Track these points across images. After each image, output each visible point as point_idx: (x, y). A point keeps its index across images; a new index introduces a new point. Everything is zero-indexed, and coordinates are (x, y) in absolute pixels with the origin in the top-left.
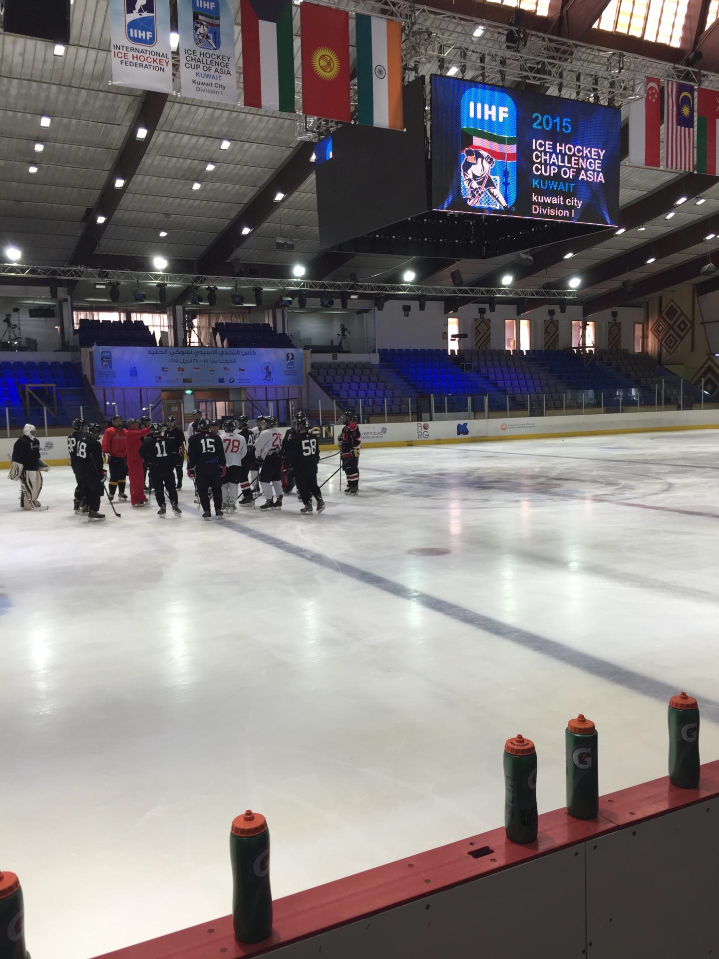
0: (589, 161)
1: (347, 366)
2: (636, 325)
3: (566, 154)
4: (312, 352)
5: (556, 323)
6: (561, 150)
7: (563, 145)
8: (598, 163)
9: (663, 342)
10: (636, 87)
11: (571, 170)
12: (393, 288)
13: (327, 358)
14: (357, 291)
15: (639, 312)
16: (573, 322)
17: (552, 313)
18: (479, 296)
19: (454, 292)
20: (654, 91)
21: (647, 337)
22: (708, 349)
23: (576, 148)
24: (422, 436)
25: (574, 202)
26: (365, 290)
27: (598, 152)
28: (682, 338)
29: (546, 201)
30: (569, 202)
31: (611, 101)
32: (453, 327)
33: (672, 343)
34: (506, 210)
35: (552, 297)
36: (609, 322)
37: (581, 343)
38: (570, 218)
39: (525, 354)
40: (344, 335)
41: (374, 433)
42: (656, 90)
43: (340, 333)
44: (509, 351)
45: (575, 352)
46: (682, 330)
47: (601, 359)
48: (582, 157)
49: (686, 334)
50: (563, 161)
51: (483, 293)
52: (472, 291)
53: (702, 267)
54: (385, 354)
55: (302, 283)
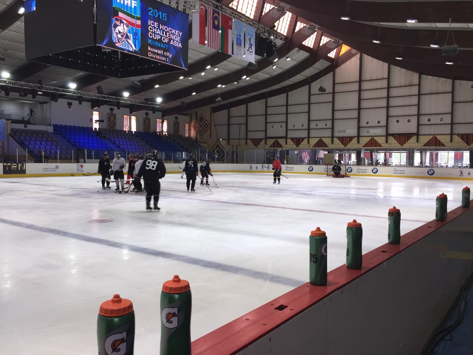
0: (175, 36)
1: (33, 132)
2: (186, 124)
3: (164, 30)
4: (12, 122)
5: (149, 119)
6: (162, 28)
7: (163, 26)
8: (179, 38)
9: (198, 133)
10: (196, 6)
11: (167, 39)
12: (63, 91)
13: (21, 126)
14: (42, 90)
15: (187, 118)
16: (157, 120)
17: (147, 114)
18: (112, 100)
19: (99, 97)
20: (203, 10)
21: (191, 130)
22: (217, 137)
23: (169, 28)
24: (79, 171)
25: (168, 54)
26: (47, 90)
27: (179, 33)
28: (206, 132)
29: (155, 51)
30: (166, 54)
31: (185, 10)
32: (96, 116)
33: (202, 133)
34: (135, 52)
35: (149, 106)
36: (174, 121)
37: (161, 130)
38: (166, 62)
39: (134, 133)
40: (31, 115)
41: (51, 169)
42: (204, 10)
43: (29, 113)
44: (126, 131)
45: (158, 134)
46: (206, 128)
47: (170, 138)
48: (172, 33)
49: (208, 129)
50: (163, 34)
51: (114, 99)
52: (108, 98)
53: (216, 99)
54: (56, 127)
55: (8, 82)
